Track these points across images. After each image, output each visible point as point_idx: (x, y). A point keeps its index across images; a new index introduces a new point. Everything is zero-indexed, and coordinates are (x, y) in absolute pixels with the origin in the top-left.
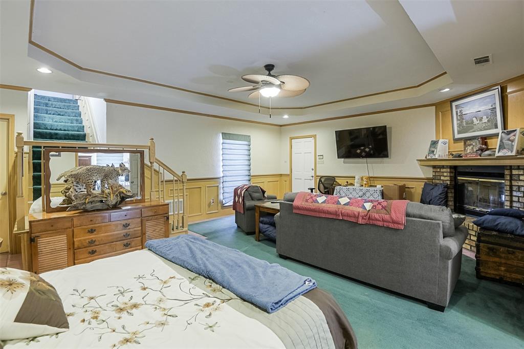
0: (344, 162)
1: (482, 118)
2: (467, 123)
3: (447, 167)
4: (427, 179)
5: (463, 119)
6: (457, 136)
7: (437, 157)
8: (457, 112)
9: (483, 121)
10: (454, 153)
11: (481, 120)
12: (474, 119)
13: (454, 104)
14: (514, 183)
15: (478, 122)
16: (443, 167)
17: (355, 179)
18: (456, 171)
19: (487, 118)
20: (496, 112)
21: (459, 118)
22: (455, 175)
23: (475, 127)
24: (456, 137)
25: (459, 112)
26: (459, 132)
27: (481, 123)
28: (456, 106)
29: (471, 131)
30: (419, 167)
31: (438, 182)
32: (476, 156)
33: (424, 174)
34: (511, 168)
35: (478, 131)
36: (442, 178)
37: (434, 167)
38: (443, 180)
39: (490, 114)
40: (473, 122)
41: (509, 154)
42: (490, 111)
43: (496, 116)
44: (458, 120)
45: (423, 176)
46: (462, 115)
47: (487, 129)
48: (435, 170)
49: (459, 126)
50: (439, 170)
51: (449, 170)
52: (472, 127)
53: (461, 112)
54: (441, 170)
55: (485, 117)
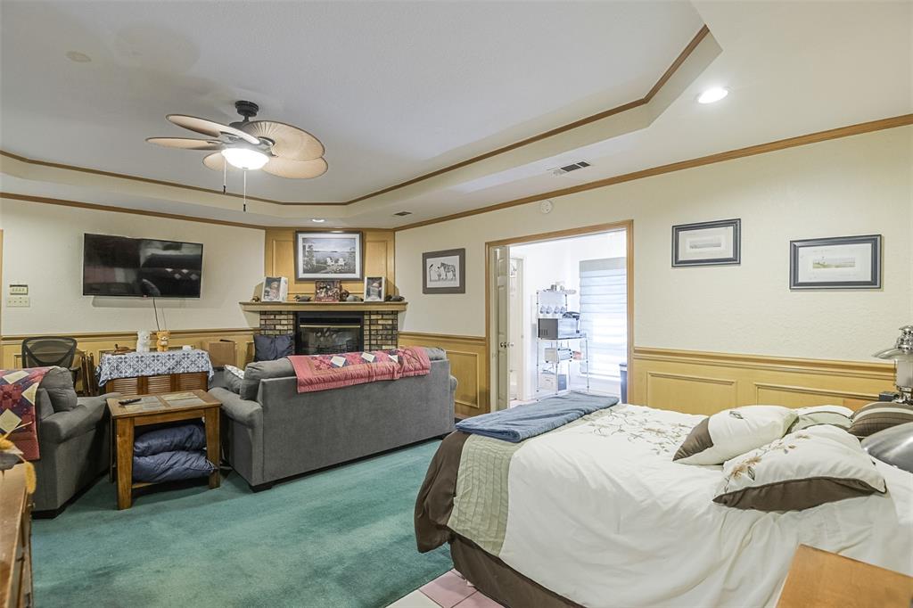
0: (94, 304)
1: (338, 260)
2: (318, 262)
3: (288, 313)
4: (254, 330)
5: (313, 257)
6: (302, 275)
7: (280, 300)
8: (304, 247)
9: (340, 264)
10: (300, 296)
11: (337, 261)
12: (328, 259)
13: (301, 236)
14: (373, 327)
15: (333, 263)
16: (280, 313)
17: (137, 339)
18: (299, 318)
19: (345, 261)
20: (354, 256)
21: (306, 253)
22: (296, 322)
23: (328, 268)
24: (300, 277)
25: (307, 246)
26: (305, 271)
27: (336, 264)
28: (304, 239)
29: (323, 271)
30: (242, 314)
31: (271, 332)
32: (334, 300)
33: (248, 322)
34: (370, 313)
35: (335, 273)
36: (278, 327)
37: (263, 313)
38: (280, 330)
39: (347, 257)
40: (326, 262)
41: (378, 300)
42: (347, 254)
43: (354, 260)
44: (304, 256)
45: (247, 326)
46: (311, 252)
47: (343, 273)
48: (263, 317)
49: (306, 263)
50: (272, 317)
51: (291, 317)
52: (325, 268)
53: (310, 247)
54: (277, 317)
55: (341, 260)
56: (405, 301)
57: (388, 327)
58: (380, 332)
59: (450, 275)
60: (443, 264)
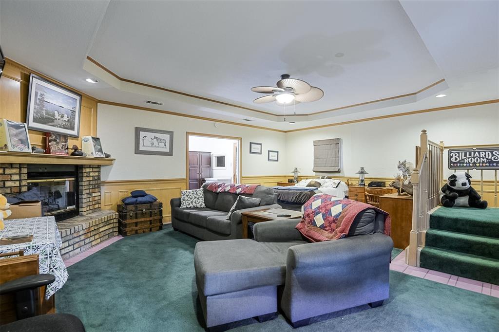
1: (63, 115)
2: (47, 114)
5: (44, 106)
8: (36, 94)
9: (64, 119)
11: (62, 117)
12: (56, 113)
14: (87, 179)
15: (60, 118)
19: (68, 117)
20: (75, 115)
21: (38, 102)
23: (55, 121)
25: (39, 95)
26: (35, 120)
27: (62, 119)
28: (37, 85)
29: (50, 124)
35: (60, 127)
39: (70, 115)
40: (54, 115)
42: (70, 112)
43: (75, 119)
44: (36, 103)
46: (42, 100)
47: (66, 128)
49: (37, 112)
52: (52, 121)
53: (42, 95)
54: (8, 171)
55: (66, 116)
56: (112, 157)
57: (96, 178)
58: (91, 183)
59: (162, 145)
60: (155, 138)
